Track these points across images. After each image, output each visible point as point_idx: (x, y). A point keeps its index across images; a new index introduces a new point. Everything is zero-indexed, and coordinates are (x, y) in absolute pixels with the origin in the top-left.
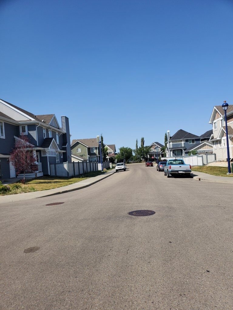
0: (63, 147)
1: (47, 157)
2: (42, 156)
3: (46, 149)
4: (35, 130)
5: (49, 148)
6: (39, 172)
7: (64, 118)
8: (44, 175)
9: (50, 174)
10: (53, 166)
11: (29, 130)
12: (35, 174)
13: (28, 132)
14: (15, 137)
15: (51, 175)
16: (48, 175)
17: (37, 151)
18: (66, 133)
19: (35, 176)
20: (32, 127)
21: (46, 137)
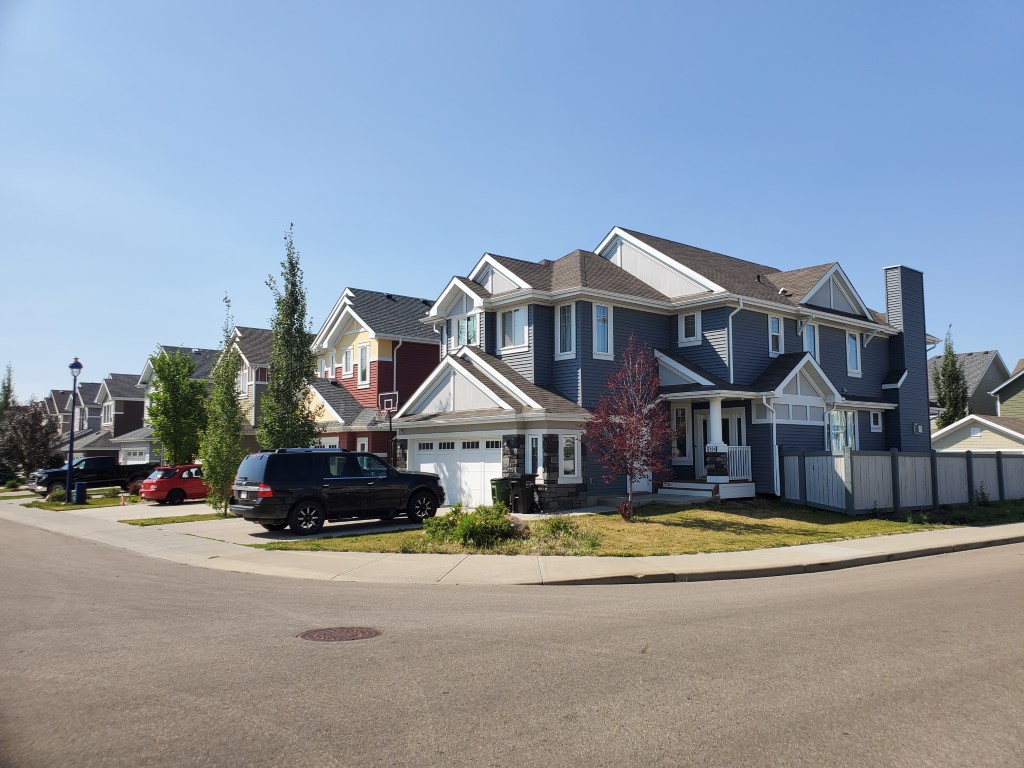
0: (885, 387)
1: (769, 426)
2: (755, 421)
3: (764, 395)
4: (724, 325)
5: (779, 391)
6: (731, 482)
7: (898, 271)
8: (759, 495)
9: (778, 494)
10: (792, 462)
11: (705, 328)
12: (712, 487)
13: (703, 336)
14: (657, 354)
15: (787, 497)
16: (773, 497)
17: (727, 404)
18: (900, 333)
19: (709, 495)
20: (715, 314)
21: (783, 352)
